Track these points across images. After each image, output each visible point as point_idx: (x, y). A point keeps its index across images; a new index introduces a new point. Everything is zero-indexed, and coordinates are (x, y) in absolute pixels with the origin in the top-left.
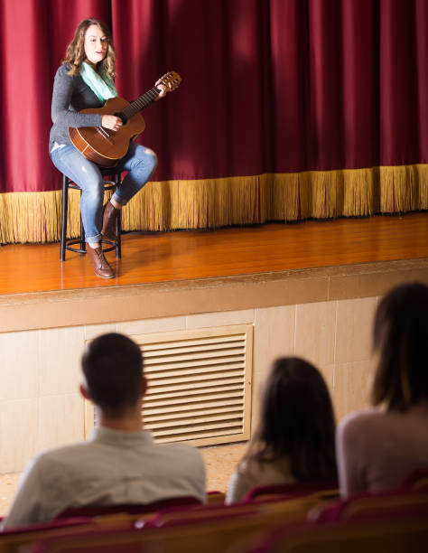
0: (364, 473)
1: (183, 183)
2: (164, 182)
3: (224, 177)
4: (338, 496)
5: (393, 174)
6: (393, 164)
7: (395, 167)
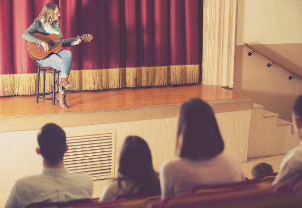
0: (172, 189)
1: (88, 71)
2: (79, 71)
3: (105, 68)
4: (160, 198)
5: (175, 69)
6: (175, 65)
7: (176, 66)
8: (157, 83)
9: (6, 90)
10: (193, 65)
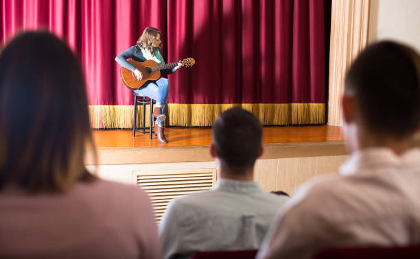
2: (189, 105)
3: (218, 103)
5: (297, 107)
6: (297, 102)
7: (298, 104)
8: (276, 122)
9: (104, 122)
10: (317, 104)
